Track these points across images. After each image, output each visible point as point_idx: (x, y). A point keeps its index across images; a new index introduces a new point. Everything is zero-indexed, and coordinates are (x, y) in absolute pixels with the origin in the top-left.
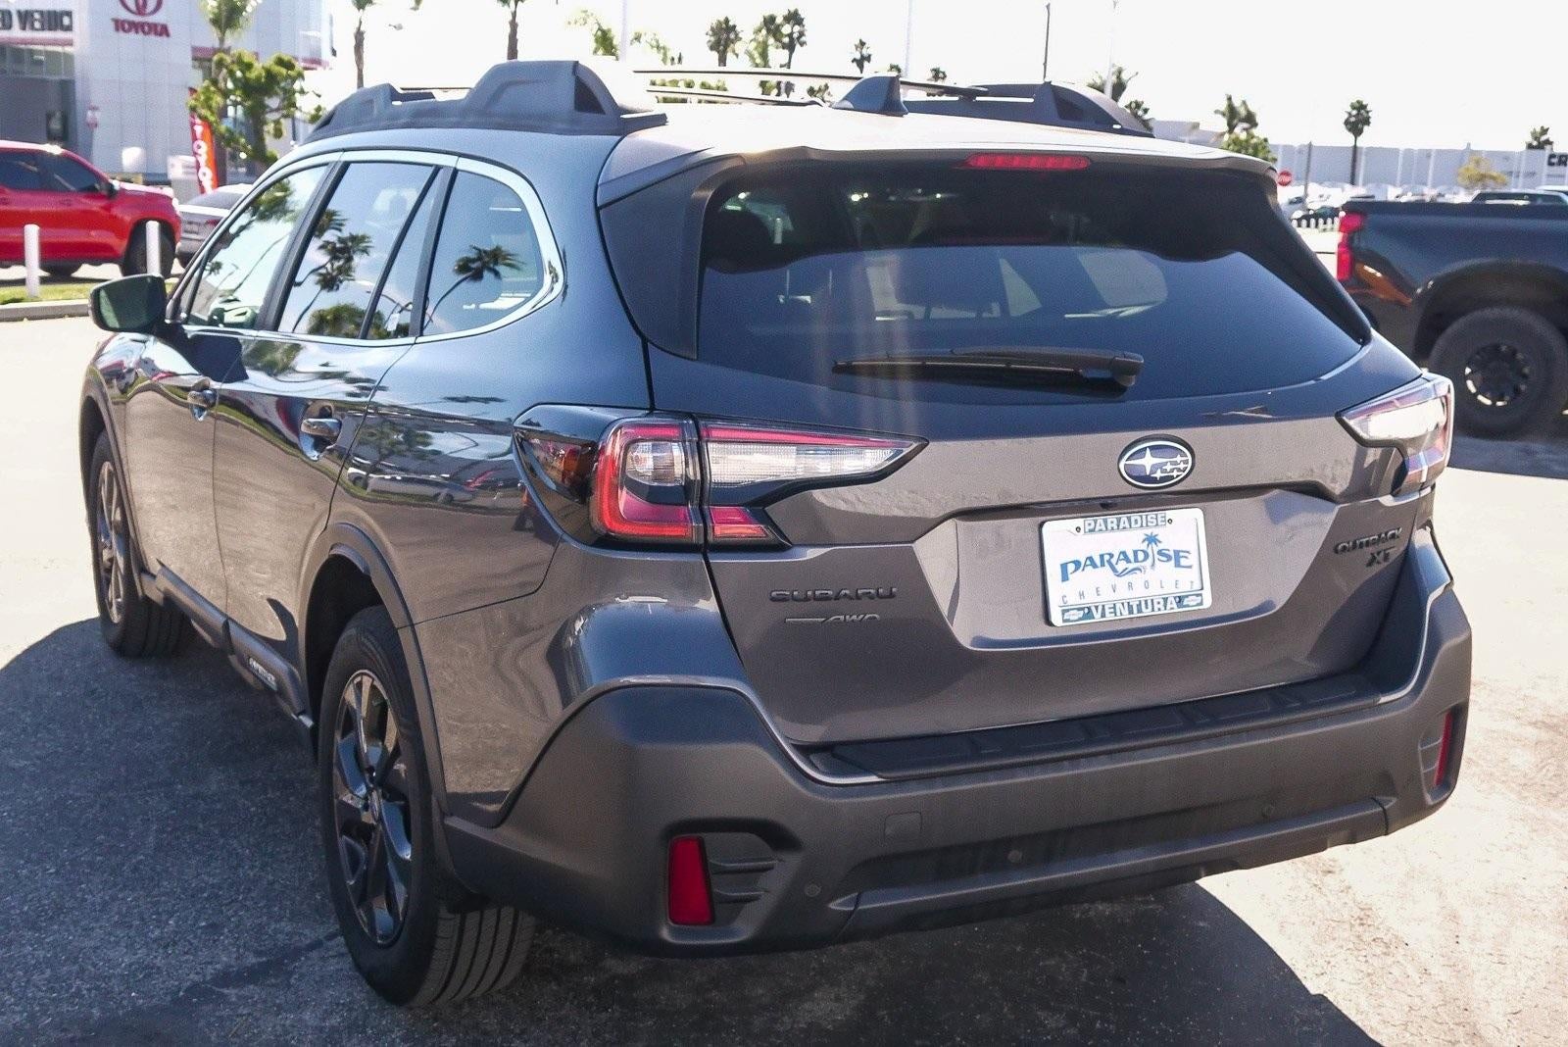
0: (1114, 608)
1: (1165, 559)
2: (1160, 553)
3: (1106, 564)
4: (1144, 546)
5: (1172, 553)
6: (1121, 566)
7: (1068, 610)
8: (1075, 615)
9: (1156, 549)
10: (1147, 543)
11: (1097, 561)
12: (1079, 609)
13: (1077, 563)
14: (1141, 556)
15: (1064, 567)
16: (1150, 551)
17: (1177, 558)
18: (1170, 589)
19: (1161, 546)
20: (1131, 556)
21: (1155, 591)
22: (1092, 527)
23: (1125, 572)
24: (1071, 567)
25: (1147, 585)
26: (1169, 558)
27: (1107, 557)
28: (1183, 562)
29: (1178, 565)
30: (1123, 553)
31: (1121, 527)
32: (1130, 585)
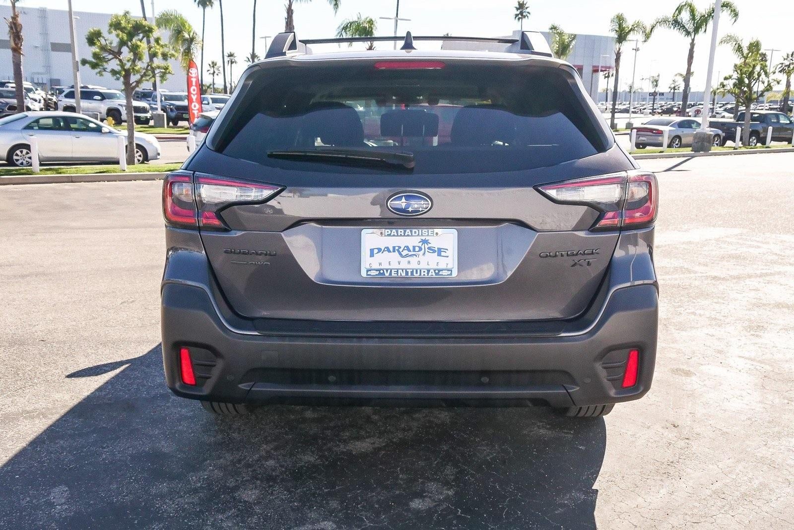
0: (397, 272)
1: (432, 251)
2: (429, 248)
3: (396, 251)
4: (420, 245)
5: (436, 249)
6: (405, 253)
7: (370, 270)
8: (373, 273)
9: (427, 246)
10: (421, 243)
11: (391, 249)
12: (377, 270)
13: (379, 250)
14: (417, 249)
15: (372, 251)
16: (423, 247)
17: (440, 252)
18: (433, 266)
19: (430, 245)
20: (411, 249)
21: (423, 266)
22: (389, 233)
23: (407, 256)
24: (376, 251)
25: (419, 263)
26: (434, 251)
27: (397, 248)
28: (443, 254)
29: (439, 255)
30: (407, 247)
31: (406, 234)
32: (409, 262)
